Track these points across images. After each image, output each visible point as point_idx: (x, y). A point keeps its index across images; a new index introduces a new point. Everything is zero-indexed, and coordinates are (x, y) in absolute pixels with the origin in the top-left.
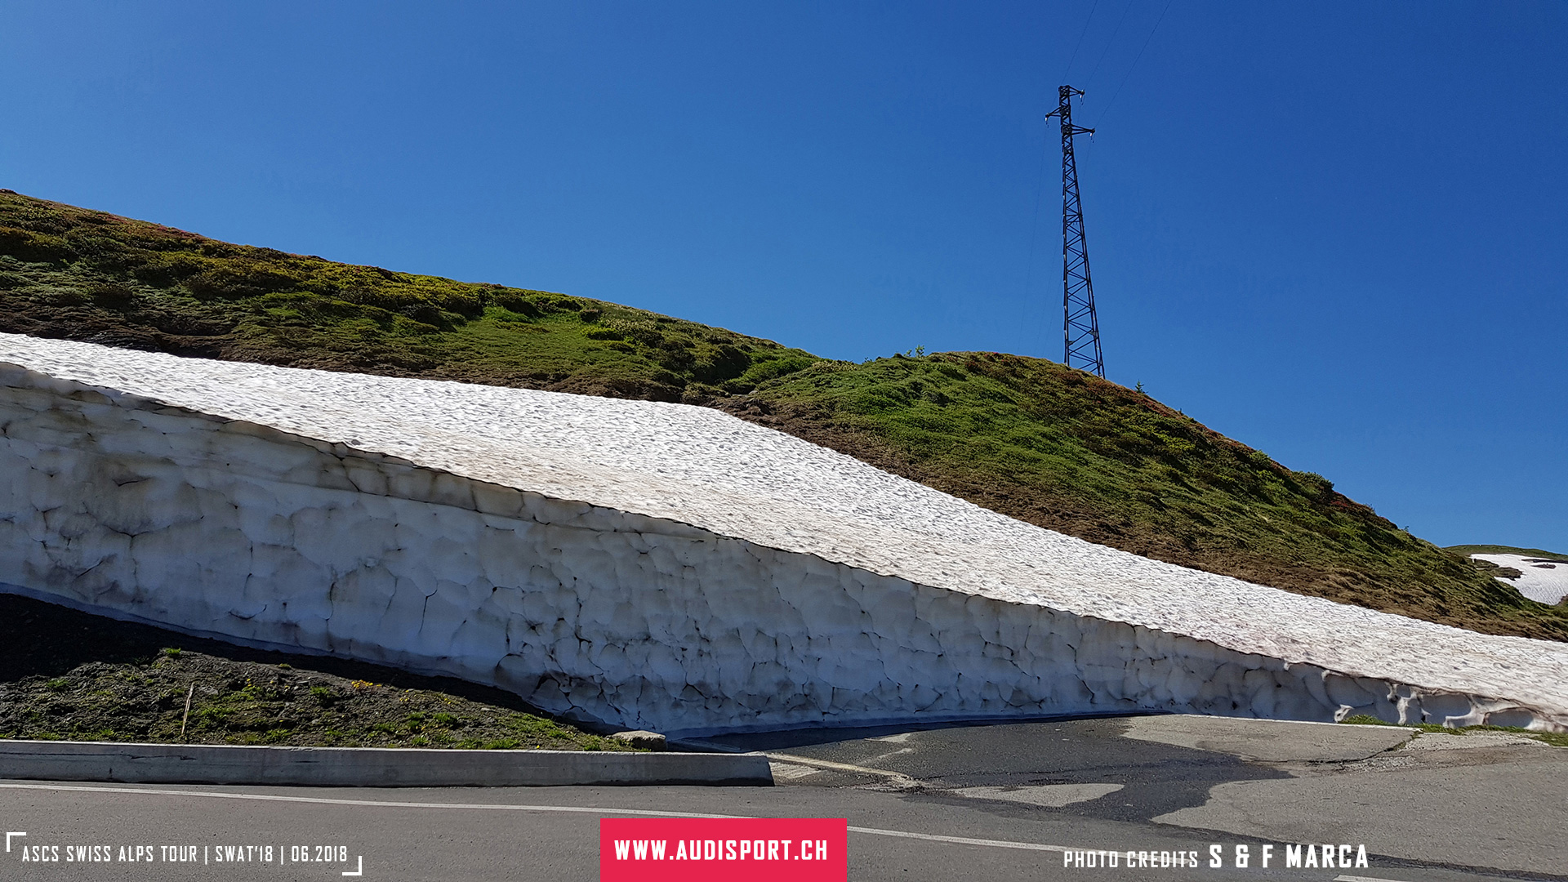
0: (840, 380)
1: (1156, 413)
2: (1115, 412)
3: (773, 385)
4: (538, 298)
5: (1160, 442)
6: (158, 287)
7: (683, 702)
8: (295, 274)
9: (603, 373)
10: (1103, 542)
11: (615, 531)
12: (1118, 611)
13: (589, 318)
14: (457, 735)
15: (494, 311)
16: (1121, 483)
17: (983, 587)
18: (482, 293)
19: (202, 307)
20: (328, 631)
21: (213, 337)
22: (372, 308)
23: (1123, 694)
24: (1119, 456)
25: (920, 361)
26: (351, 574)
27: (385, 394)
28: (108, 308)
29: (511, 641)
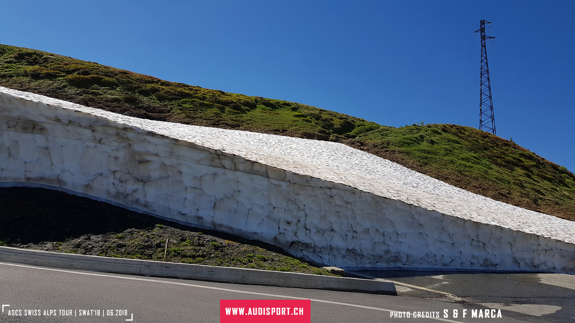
0: (391, 134)
1: (519, 150)
2: (502, 149)
3: (364, 135)
4: (276, 102)
5: (521, 161)
6: (145, 96)
7: (346, 256)
8: (192, 92)
9: (300, 130)
10: (500, 200)
11: (320, 187)
12: (530, 229)
13: (294, 109)
14: (265, 264)
15: (260, 107)
16: (506, 177)
17: (471, 216)
18: (256, 100)
19: (160, 103)
20: (213, 221)
21: (164, 114)
22: (218, 105)
23: (532, 264)
24: (504, 166)
25: (423, 127)
26: (222, 199)
27: (225, 135)
28: (129, 103)
29: (280, 228)
